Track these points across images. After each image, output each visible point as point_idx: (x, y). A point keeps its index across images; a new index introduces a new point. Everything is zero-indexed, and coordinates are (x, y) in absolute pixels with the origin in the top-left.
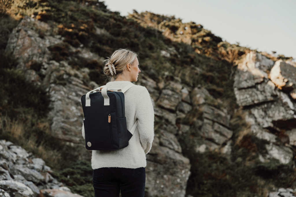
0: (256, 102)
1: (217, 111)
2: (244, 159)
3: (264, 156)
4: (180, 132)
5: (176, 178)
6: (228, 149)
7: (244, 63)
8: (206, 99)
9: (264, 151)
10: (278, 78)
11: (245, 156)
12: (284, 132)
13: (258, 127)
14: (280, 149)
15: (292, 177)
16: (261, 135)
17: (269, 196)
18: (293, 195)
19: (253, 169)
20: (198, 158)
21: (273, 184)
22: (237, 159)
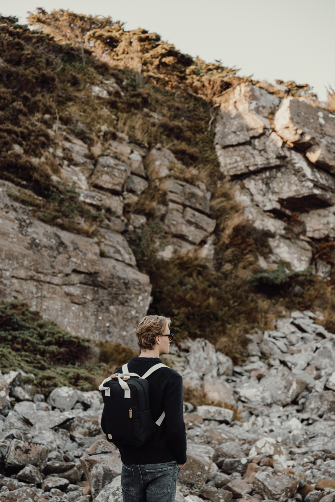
0: (252, 168)
1: (189, 188)
2: (235, 266)
3: (266, 258)
4: (131, 228)
5: (129, 308)
6: (210, 250)
7: (232, 102)
8: (170, 169)
9: (266, 250)
10: (287, 128)
11: (236, 261)
12: (298, 217)
13: (255, 209)
14: (291, 244)
15: (312, 292)
16: (260, 224)
17: (276, 328)
18: (314, 323)
19: (251, 282)
20: (163, 271)
21: (282, 305)
22: (224, 265)
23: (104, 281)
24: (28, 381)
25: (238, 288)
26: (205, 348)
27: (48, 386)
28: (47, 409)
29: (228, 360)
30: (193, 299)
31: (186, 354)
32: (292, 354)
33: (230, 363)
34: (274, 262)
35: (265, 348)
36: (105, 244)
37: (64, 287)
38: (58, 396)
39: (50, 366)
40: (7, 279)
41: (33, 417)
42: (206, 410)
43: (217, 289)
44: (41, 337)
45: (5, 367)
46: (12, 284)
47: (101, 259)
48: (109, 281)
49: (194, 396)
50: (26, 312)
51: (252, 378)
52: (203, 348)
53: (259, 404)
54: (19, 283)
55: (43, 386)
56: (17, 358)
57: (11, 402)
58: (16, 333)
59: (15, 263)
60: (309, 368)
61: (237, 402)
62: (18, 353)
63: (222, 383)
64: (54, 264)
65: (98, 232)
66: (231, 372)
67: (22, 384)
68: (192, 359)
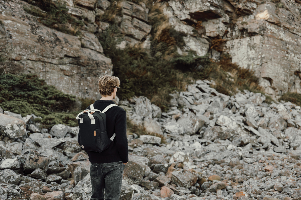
1: (136, 6)
2: (163, 53)
3: (182, 48)
4: (100, 30)
6: (148, 44)
9: (182, 44)
11: (164, 50)
12: (201, 24)
13: (175, 19)
14: (197, 40)
15: (209, 69)
16: (178, 28)
17: (187, 90)
18: (210, 87)
19: (172, 63)
20: (119, 56)
21: (191, 77)
22: (156, 53)
23: (84, 62)
24: (38, 121)
25: (165, 67)
26: (145, 102)
27: (50, 124)
28: (49, 137)
29: (158, 109)
30: (137, 73)
31: (134, 105)
32: (196, 105)
33: (160, 110)
34: (187, 51)
35: (181, 102)
36: (84, 40)
37: (60, 65)
38: (56, 129)
39: (51, 112)
40: (24, 60)
41: (40, 141)
42: (145, 138)
43: (152, 67)
44: (46, 95)
45: (24, 113)
46: (28, 64)
47: (82, 48)
48: (87, 62)
49: (138, 129)
50: (36, 80)
51: (172, 119)
52: (144, 102)
53: (177, 134)
54: (32, 63)
55: (47, 124)
56: (31, 107)
57: (27, 134)
58: (30, 93)
59: (29, 51)
60: (206, 113)
61: (164, 133)
62: (32, 104)
63: (155, 122)
64: (53, 51)
65: (80, 32)
66: (160, 116)
67: (34, 123)
68: (137, 108)
